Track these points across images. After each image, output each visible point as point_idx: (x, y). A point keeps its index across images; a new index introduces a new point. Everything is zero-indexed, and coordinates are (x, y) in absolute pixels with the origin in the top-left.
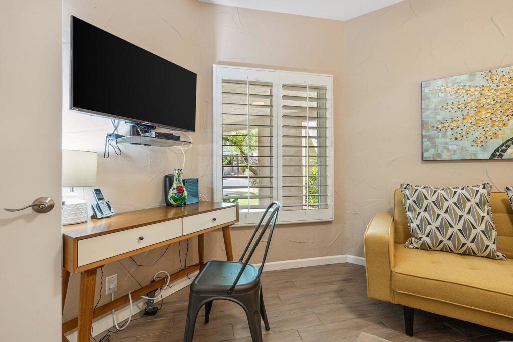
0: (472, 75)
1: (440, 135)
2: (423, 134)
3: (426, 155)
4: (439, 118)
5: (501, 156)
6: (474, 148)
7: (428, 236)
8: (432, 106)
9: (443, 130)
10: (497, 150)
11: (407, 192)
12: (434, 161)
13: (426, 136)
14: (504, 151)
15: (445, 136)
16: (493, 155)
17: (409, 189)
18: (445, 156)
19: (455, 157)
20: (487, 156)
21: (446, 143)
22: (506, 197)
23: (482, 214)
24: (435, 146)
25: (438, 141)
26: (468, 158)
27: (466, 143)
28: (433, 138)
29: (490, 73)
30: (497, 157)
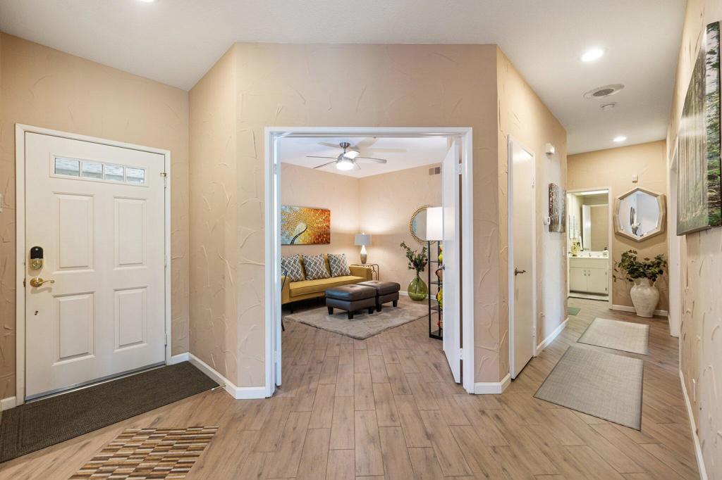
14: (294, 241)
20: (289, 243)
22: (303, 259)
23: (295, 266)
29: (291, 208)
30: (292, 243)
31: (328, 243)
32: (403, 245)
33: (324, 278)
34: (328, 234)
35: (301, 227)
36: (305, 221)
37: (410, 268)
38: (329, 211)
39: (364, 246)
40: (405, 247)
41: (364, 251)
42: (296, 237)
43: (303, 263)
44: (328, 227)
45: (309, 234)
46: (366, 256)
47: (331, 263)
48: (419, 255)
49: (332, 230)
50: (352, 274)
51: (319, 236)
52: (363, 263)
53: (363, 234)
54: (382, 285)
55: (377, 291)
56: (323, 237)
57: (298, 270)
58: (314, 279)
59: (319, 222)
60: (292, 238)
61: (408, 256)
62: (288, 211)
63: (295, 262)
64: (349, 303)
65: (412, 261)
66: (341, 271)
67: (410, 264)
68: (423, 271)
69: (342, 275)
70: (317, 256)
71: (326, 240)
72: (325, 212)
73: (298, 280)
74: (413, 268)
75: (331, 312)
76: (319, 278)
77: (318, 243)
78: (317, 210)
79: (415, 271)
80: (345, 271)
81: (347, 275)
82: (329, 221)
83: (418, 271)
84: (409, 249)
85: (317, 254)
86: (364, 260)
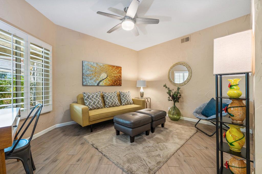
0: (94, 63)
1: (87, 78)
2: (83, 77)
3: (84, 84)
4: (87, 73)
5: (99, 85)
6: (94, 83)
7: (91, 106)
8: (85, 69)
9: (88, 77)
10: (98, 83)
11: (85, 95)
12: (86, 86)
13: (84, 78)
14: (99, 84)
15: (88, 78)
16: (97, 85)
17: (85, 94)
18: (88, 84)
19: (91, 85)
20: (96, 85)
21: (88, 81)
22: (102, 94)
23: (97, 99)
24: (86, 81)
25: (87, 80)
26: (93, 85)
27: (92, 81)
28: (86, 79)
29: (97, 64)
30: (98, 85)
31: (121, 85)
32: (165, 86)
33: (117, 106)
34: (120, 80)
35: (104, 75)
36: (106, 72)
37: (169, 100)
38: (121, 67)
39: (142, 87)
40: (166, 87)
41: (142, 90)
42: (101, 81)
43: (103, 97)
44: (121, 76)
45: (109, 80)
46: (143, 93)
47: (121, 97)
48: (175, 92)
49: (122, 78)
50: (134, 103)
51: (115, 81)
52: (141, 97)
53: (142, 80)
54: (155, 113)
55: (152, 118)
56: (117, 82)
57: (99, 102)
58: (110, 107)
59: (115, 74)
60: (98, 82)
61: (168, 93)
62: (95, 65)
63: (96, 97)
64: (131, 129)
65: (170, 96)
66: (127, 102)
67: (169, 98)
68: (178, 102)
69: (128, 104)
70: (112, 93)
71: (119, 84)
72: (119, 68)
73: (99, 108)
74: (171, 100)
75: (118, 133)
76: (113, 106)
77: (114, 85)
78: (114, 66)
79: (172, 102)
80: (129, 102)
81: (131, 104)
82: (121, 73)
83: (175, 102)
84: (169, 89)
85: (112, 91)
86: (142, 95)
